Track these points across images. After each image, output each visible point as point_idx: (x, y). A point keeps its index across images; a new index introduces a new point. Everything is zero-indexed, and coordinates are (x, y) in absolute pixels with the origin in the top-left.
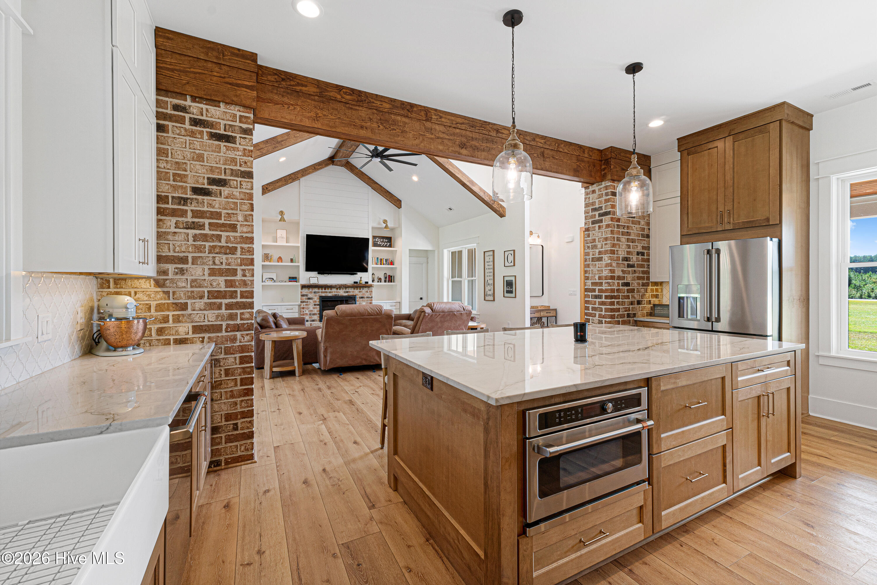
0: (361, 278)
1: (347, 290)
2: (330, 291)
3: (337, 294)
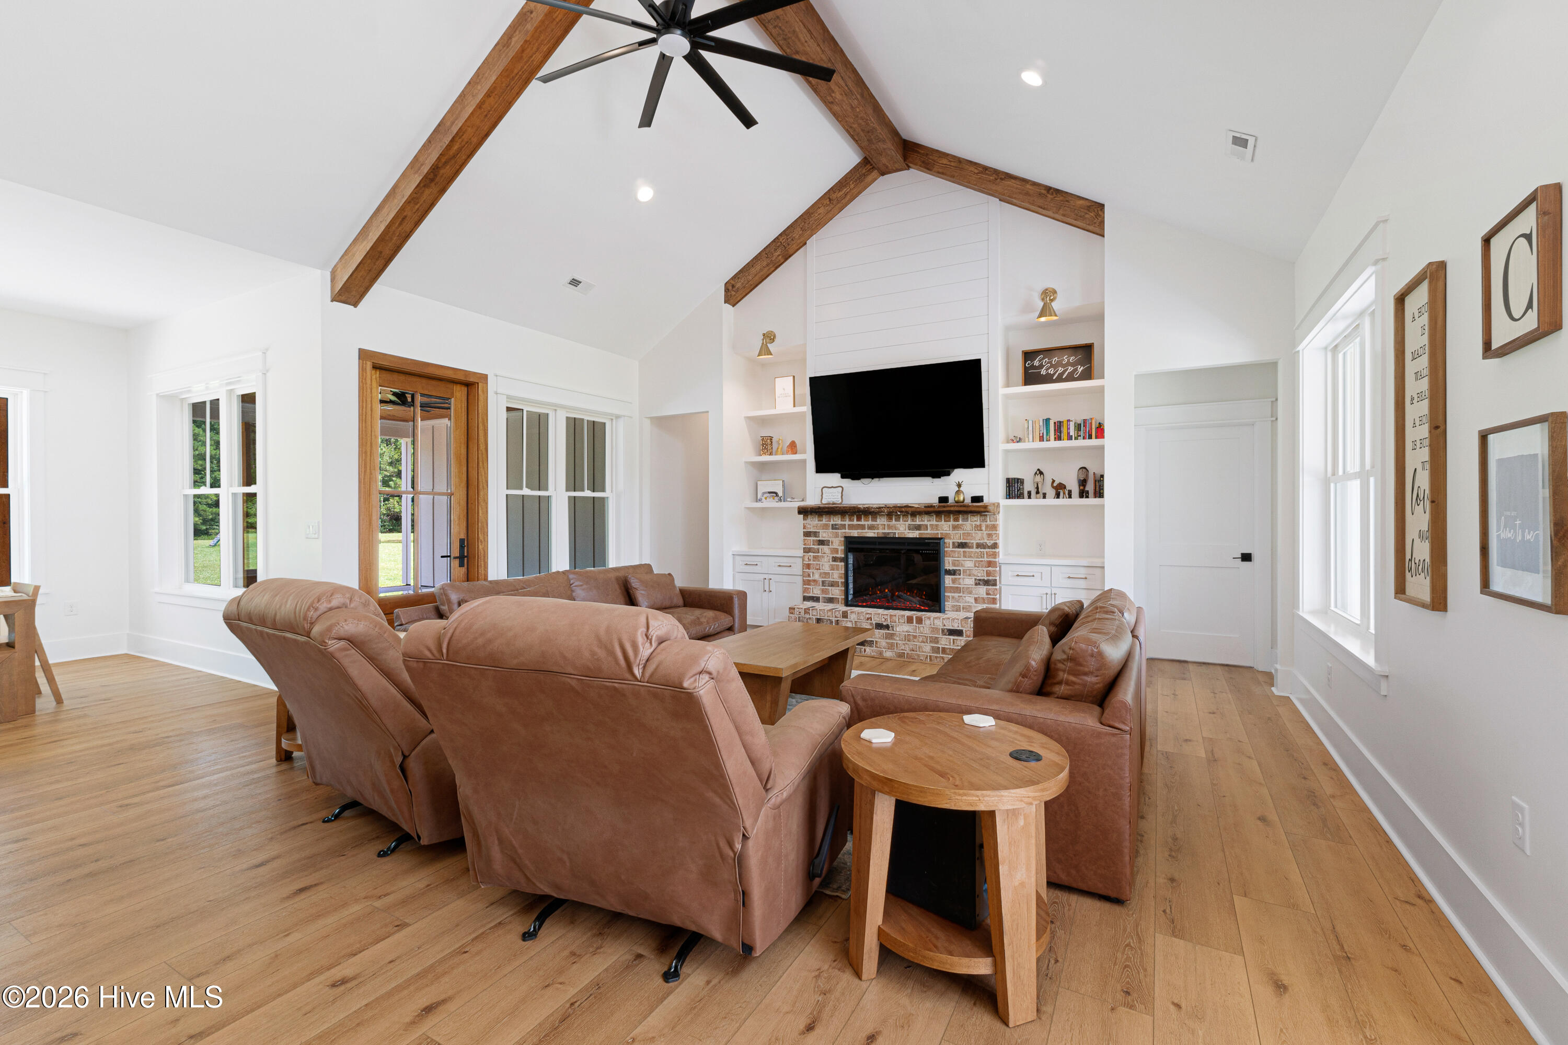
0: (959, 485)
1: (918, 523)
2: (870, 523)
3: (888, 533)
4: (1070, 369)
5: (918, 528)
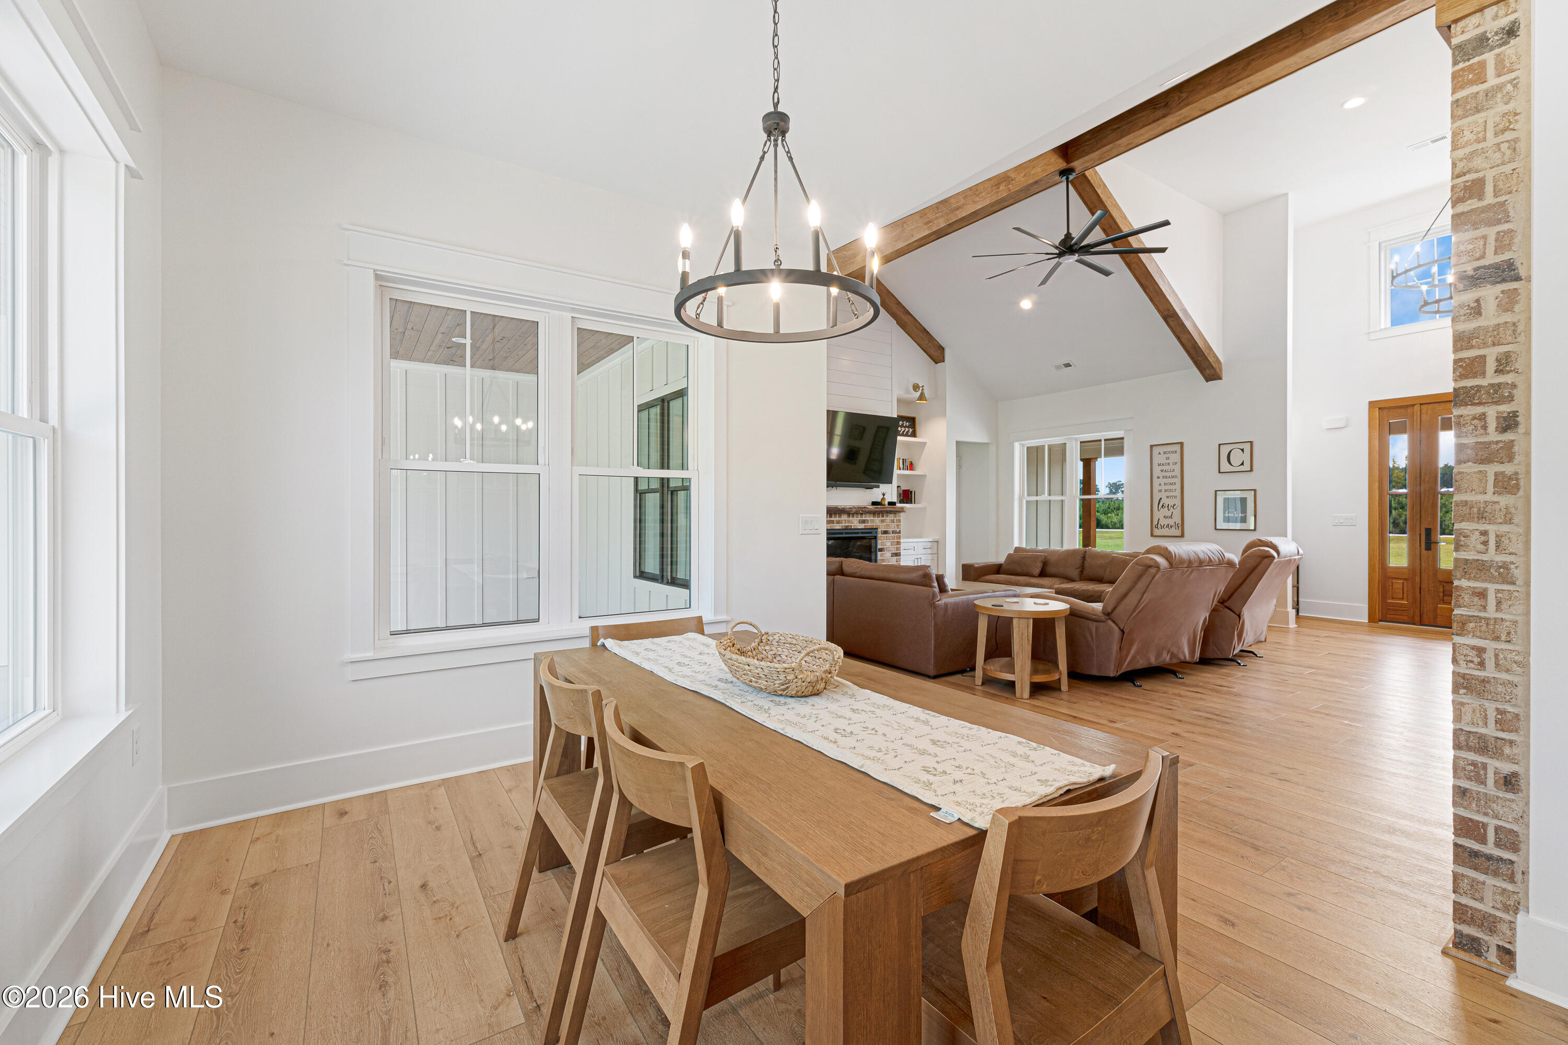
0: (884, 495)
1: (864, 519)
2: (837, 519)
3: (848, 526)
4: (907, 429)
5: (864, 522)
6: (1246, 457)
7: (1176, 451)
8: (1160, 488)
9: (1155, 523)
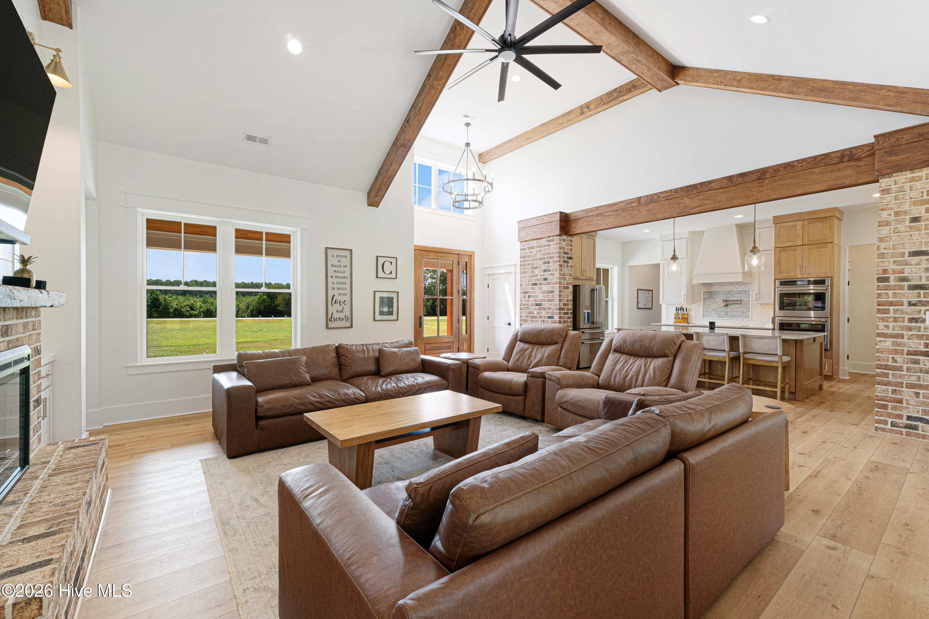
6: (393, 268)
7: (346, 256)
8: (333, 286)
9: (330, 316)
